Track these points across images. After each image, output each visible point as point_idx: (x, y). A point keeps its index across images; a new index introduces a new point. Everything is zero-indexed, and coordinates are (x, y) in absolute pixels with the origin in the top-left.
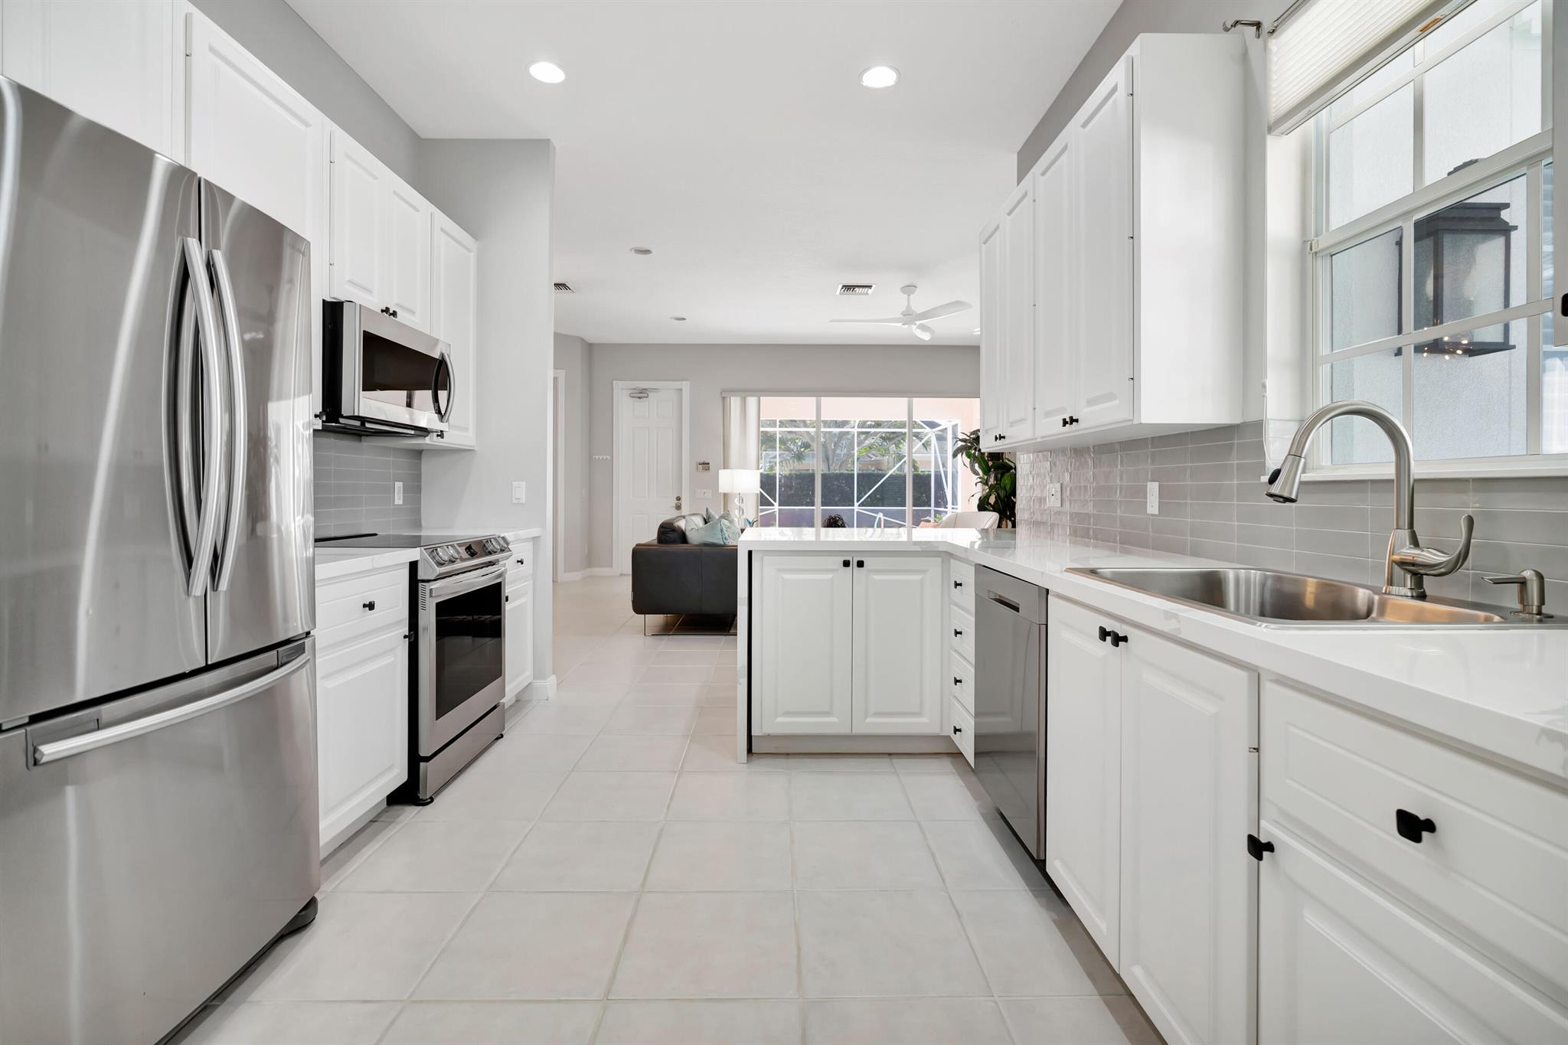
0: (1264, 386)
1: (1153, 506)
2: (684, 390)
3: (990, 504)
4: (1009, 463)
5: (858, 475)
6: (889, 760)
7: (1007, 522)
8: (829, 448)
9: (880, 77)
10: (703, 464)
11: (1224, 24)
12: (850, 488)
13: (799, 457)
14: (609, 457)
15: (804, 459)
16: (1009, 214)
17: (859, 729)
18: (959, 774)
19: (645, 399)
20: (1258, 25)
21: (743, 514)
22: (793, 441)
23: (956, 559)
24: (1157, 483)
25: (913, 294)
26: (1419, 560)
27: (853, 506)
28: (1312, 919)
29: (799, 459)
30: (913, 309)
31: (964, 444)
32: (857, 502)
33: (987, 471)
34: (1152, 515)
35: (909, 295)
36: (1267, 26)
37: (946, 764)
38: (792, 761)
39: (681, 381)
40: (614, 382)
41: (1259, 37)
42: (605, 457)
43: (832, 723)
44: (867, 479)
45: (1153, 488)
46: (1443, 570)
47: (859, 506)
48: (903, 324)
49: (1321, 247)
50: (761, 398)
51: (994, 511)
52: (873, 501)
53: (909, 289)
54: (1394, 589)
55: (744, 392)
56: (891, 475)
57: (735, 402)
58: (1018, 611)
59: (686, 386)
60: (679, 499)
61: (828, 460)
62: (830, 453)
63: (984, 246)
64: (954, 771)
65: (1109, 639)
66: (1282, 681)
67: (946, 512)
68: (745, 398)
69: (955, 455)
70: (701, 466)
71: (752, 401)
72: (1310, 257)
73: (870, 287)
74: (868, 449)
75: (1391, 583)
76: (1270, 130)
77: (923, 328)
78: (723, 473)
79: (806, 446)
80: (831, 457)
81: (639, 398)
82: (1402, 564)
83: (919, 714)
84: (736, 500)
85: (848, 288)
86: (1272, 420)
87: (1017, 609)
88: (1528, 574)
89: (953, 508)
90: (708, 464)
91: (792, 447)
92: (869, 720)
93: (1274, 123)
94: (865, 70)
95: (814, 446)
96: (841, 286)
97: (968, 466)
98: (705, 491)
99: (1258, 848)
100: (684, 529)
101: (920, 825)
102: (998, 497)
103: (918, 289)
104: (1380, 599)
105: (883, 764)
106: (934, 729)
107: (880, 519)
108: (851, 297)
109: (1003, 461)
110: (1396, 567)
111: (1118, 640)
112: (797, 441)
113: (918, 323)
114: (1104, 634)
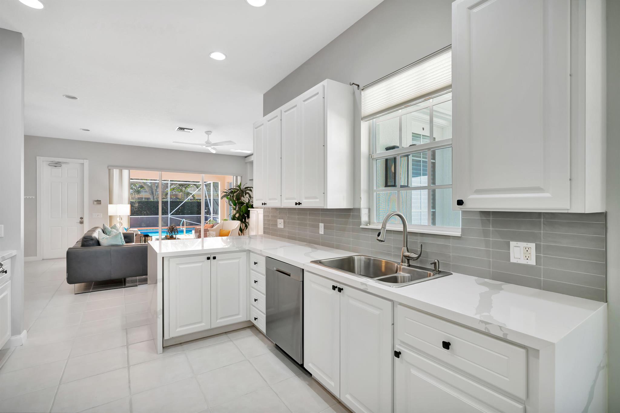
0: (361, 198)
1: (322, 231)
2: (85, 164)
3: (236, 217)
4: (244, 202)
5: (170, 202)
6: (226, 335)
7: (243, 224)
8: (154, 189)
9: (218, 56)
10: (97, 201)
11: (350, 83)
12: (166, 207)
13: (138, 192)
14: (34, 197)
15: (140, 193)
16: (268, 121)
17: (213, 326)
18: (255, 335)
19: (59, 167)
20: (358, 86)
21: (122, 225)
22: (135, 185)
23: (252, 252)
24: (323, 224)
25: (210, 135)
26: (410, 256)
27: (168, 215)
28: (414, 372)
29: (138, 193)
30: (210, 141)
31: (226, 194)
32: (170, 213)
33: (235, 205)
34: (321, 234)
35: (208, 135)
36: (361, 87)
37: (249, 332)
38: (185, 346)
39: (83, 159)
40: (38, 157)
41: (358, 89)
42: (31, 197)
43: (202, 326)
44: (174, 204)
45: (322, 225)
46: (415, 259)
47: (171, 215)
48: (206, 147)
49: (374, 157)
50: (130, 170)
51: (238, 220)
52: (177, 213)
53: (208, 133)
54: (403, 264)
55: (121, 168)
56: (186, 202)
57: (116, 172)
58: (290, 276)
59: (86, 163)
60: (82, 218)
61: (153, 194)
62: (154, 191)
63: (255, 129)
64: (253, 334)
65: (337, 289)
66: (401, 304)
67: (210, 217)
68: (121, 170)
69: (222, 198)
70: (96, 202)
71: (126, 172)
72: (371, 159)
73: (192, 130)
74: (172, 189)
75: (402, 262)
76: (362, 119)
77: (214, 149)
78: (110, 206)
79: (142, 187)
80: (154, 193)
81: (55, 166)
82: (406, 257)
83: (238, 314)
84: (118, 219)
85: (181, 129)
86: (363, 208)
87: (289, 275)
88: (436, 261)
89: (213, 216)
90: (100, 201)
91: (134, 187)
92: (218, 321)
93: (363, 118)
94: (213, 52)
95: (145, 187)
96: (178, 128)
97: (228, 202)
98: (99, 214)
99: (397, 354)
100: (97, 238)
101: (249, 361)
102: (240, 214)
103: (212, 133)
104: (399, 267)
105: (224, 337)
106: (245, 319)
107: (184, 221)
108: (181, 132)
109: (241, 200)
110: (404, 257)
111: (340, 290)
112: (136, 185)
113: (212, 147)
114: (334, 288)
